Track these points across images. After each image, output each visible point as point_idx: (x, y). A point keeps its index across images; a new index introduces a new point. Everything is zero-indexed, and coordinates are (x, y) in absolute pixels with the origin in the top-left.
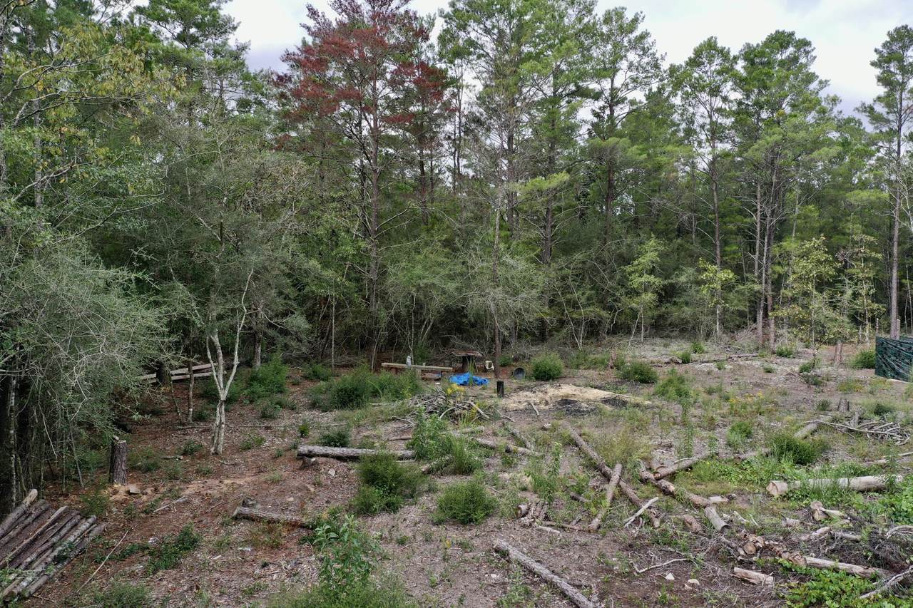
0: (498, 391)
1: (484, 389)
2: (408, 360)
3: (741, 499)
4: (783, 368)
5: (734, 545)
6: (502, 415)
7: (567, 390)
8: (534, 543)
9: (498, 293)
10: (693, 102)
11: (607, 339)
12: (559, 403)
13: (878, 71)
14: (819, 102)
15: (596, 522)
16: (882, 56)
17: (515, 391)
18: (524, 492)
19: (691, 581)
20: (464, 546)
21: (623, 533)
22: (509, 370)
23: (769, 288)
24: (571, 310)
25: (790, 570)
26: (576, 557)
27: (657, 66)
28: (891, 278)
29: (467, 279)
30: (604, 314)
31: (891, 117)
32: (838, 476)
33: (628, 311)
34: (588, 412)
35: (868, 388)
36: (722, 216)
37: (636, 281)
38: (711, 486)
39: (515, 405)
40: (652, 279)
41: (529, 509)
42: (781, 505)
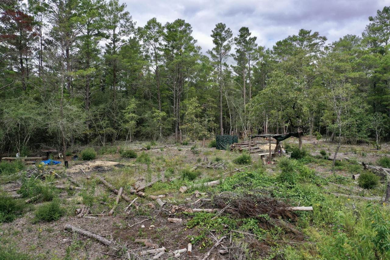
0: (65, 165)
1: (58, 166)
2: (17, 155)
3: (170, 195)
4: (185, 149)
5: (167, 210)
6: (67, 175)
7: (98, 163)
8: (84, 224)
9: (64, 121)
10: (148, 43)
11: (116, 141)
12: (94, 168)
13: (213, 39)
14: (194, 48)
15: (112, 211)
16: (214, 33)
17: (74, 165)
18: (79, 205)
19: (151, 226)
20: (49, 231)
21: (124, 214)
22: (70, 157)
23: (179, 119)
24: (99, 129)
25: (188, 215)
26: (103, 226)
27: (132, 27)
28: (220, 115)
29: (48, 115)
30: (114, 131)
31: (218, 56)
32: (204, 182)
33: (124, 130)
34: (108, 170)
35: (214, 154)
36: (161, 91)
37: (127, 116)
38: (159, 192)
39: (74, 171)
40: (134, 115)
41: (81, 210)
42: (184, 194)
